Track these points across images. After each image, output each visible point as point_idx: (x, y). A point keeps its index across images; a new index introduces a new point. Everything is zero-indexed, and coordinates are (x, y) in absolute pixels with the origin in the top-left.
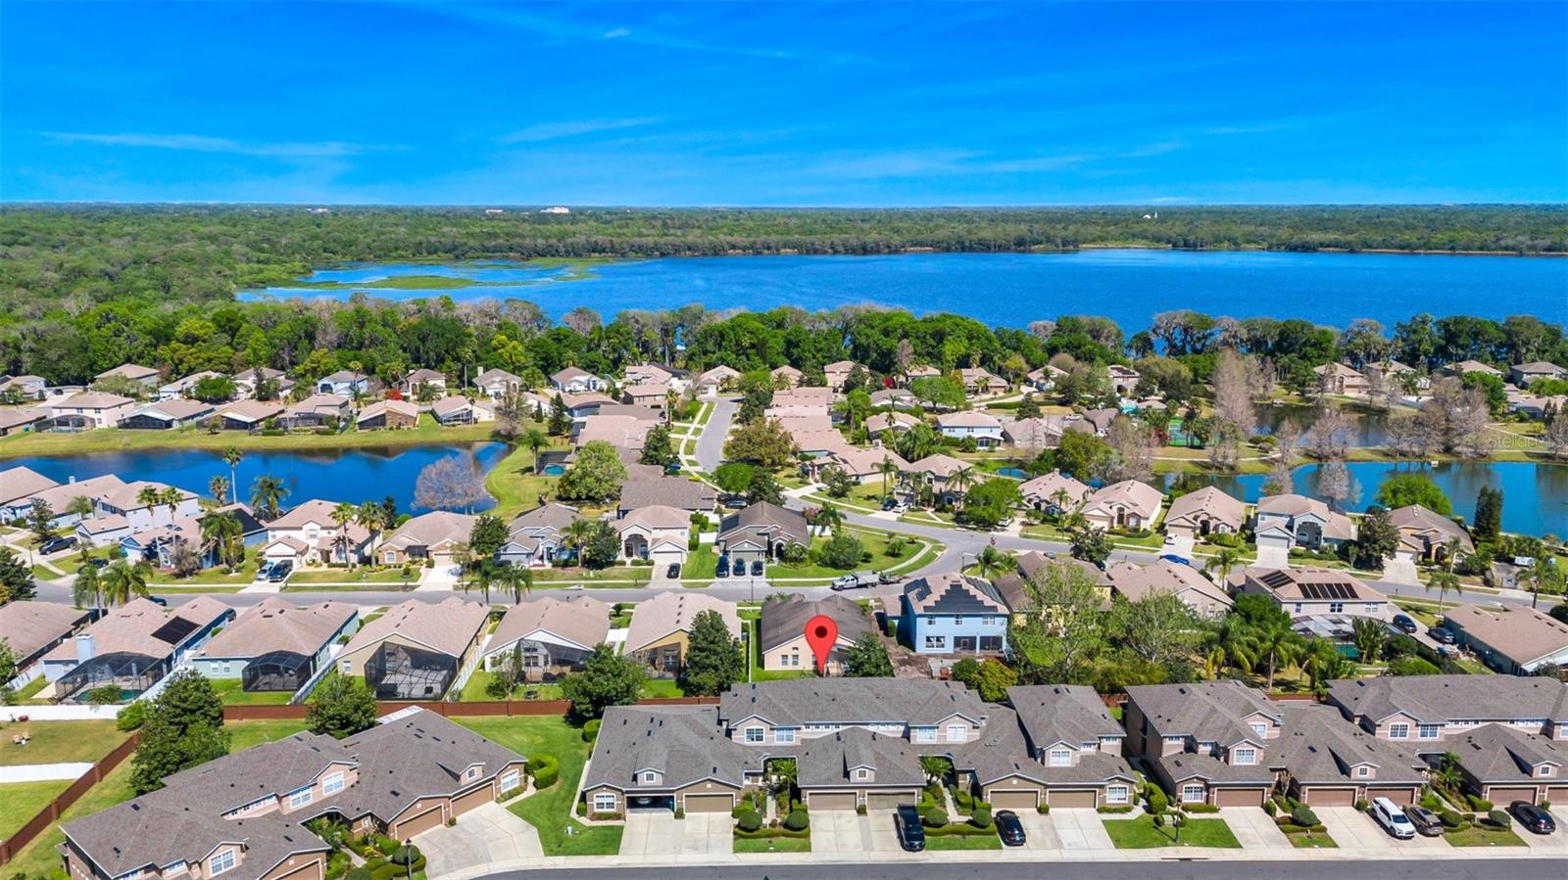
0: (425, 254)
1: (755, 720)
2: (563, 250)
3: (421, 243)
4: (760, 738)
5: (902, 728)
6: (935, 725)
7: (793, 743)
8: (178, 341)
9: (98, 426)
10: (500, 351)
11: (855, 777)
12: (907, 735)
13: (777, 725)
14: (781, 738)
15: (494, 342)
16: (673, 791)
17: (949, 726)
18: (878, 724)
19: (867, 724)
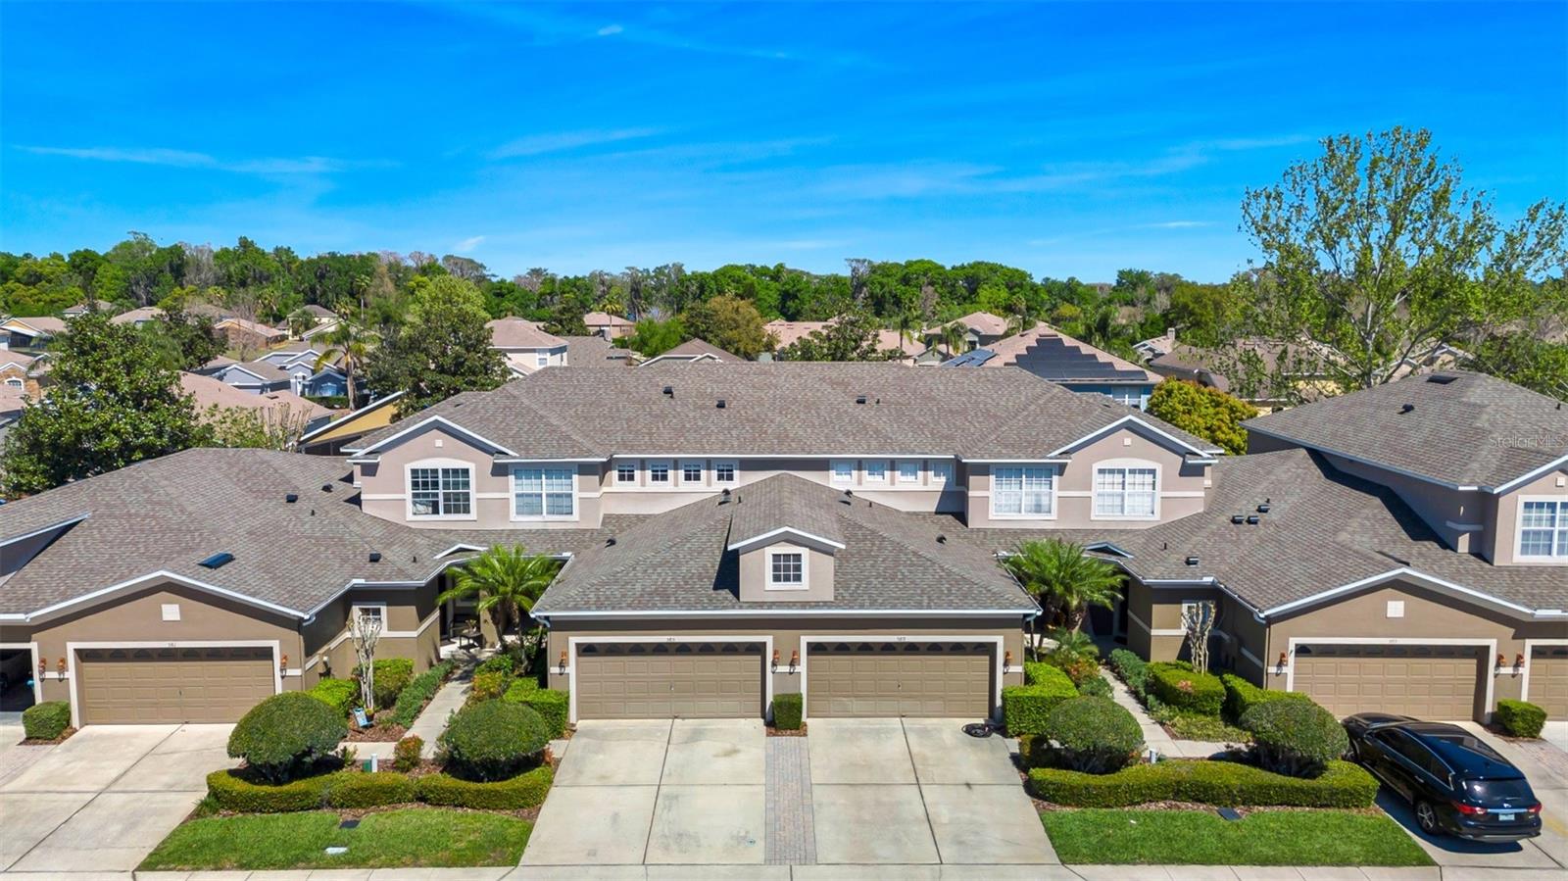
1: (439, 440)
4: (459, 504)
5: (937, 482)
6: (1052, 457)
7: (575, 520)
11: (759, 580)
12: (955, 506)
13: (514, 456)
14: (529, 504)
16: (25, 632)
17: (1096, 466)
18: (859, 465)
19: (823, 465)
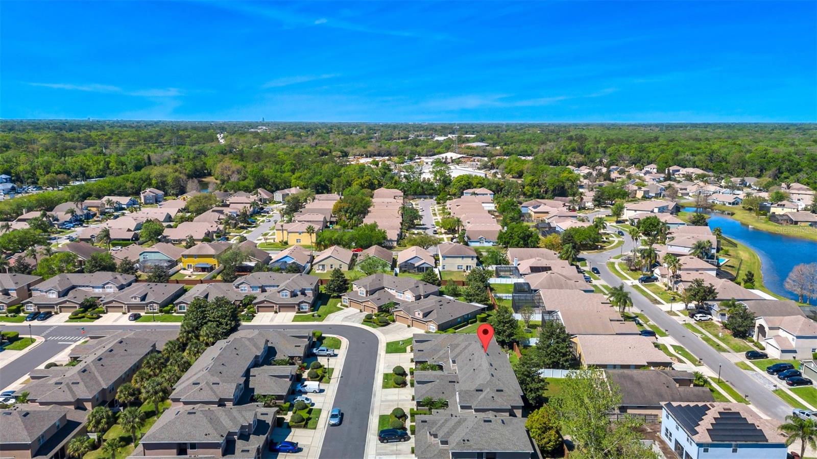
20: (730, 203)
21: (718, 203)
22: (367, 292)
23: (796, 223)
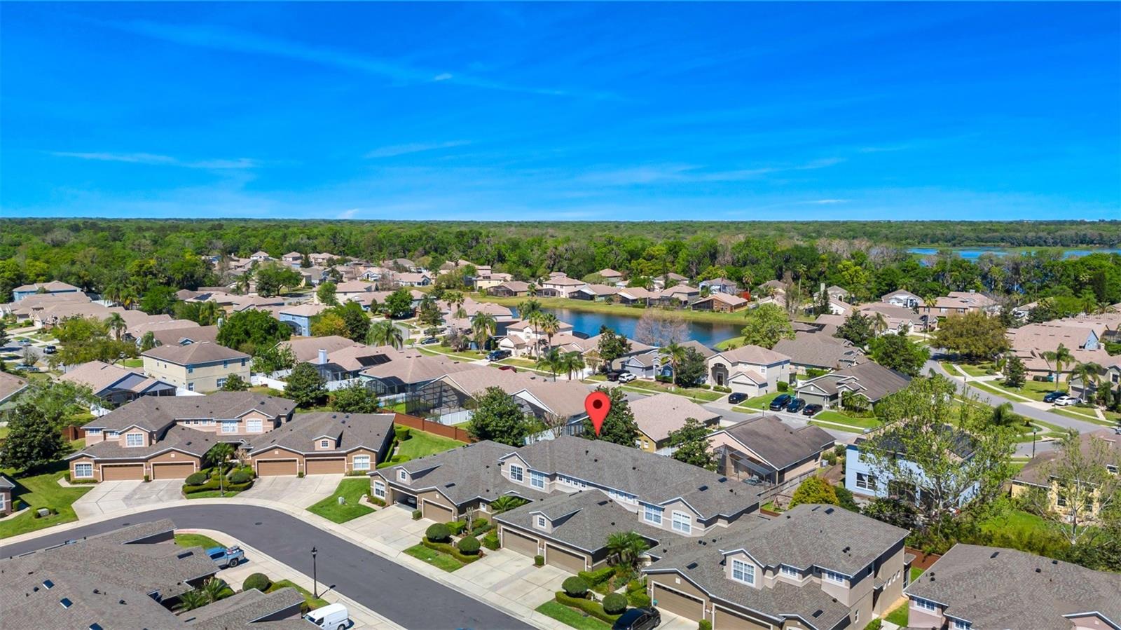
0: (928, 242)
1: (517, 458)
2: (1051, 241)
3: (926, 235)
4: (520, 477)
6: (659, 505)
8: (644, 258)
9: (562, 296)
10: (843, 273)
11: (536, 523)
13: (530, 467)
15: (840, 266)
16: (416, 493)
17: (673, 511)
18: (617, 492)
19: (608, 490)
20: (419, 284)
21: (404, 284)
22: (151, 436)
23: (516, 294)
